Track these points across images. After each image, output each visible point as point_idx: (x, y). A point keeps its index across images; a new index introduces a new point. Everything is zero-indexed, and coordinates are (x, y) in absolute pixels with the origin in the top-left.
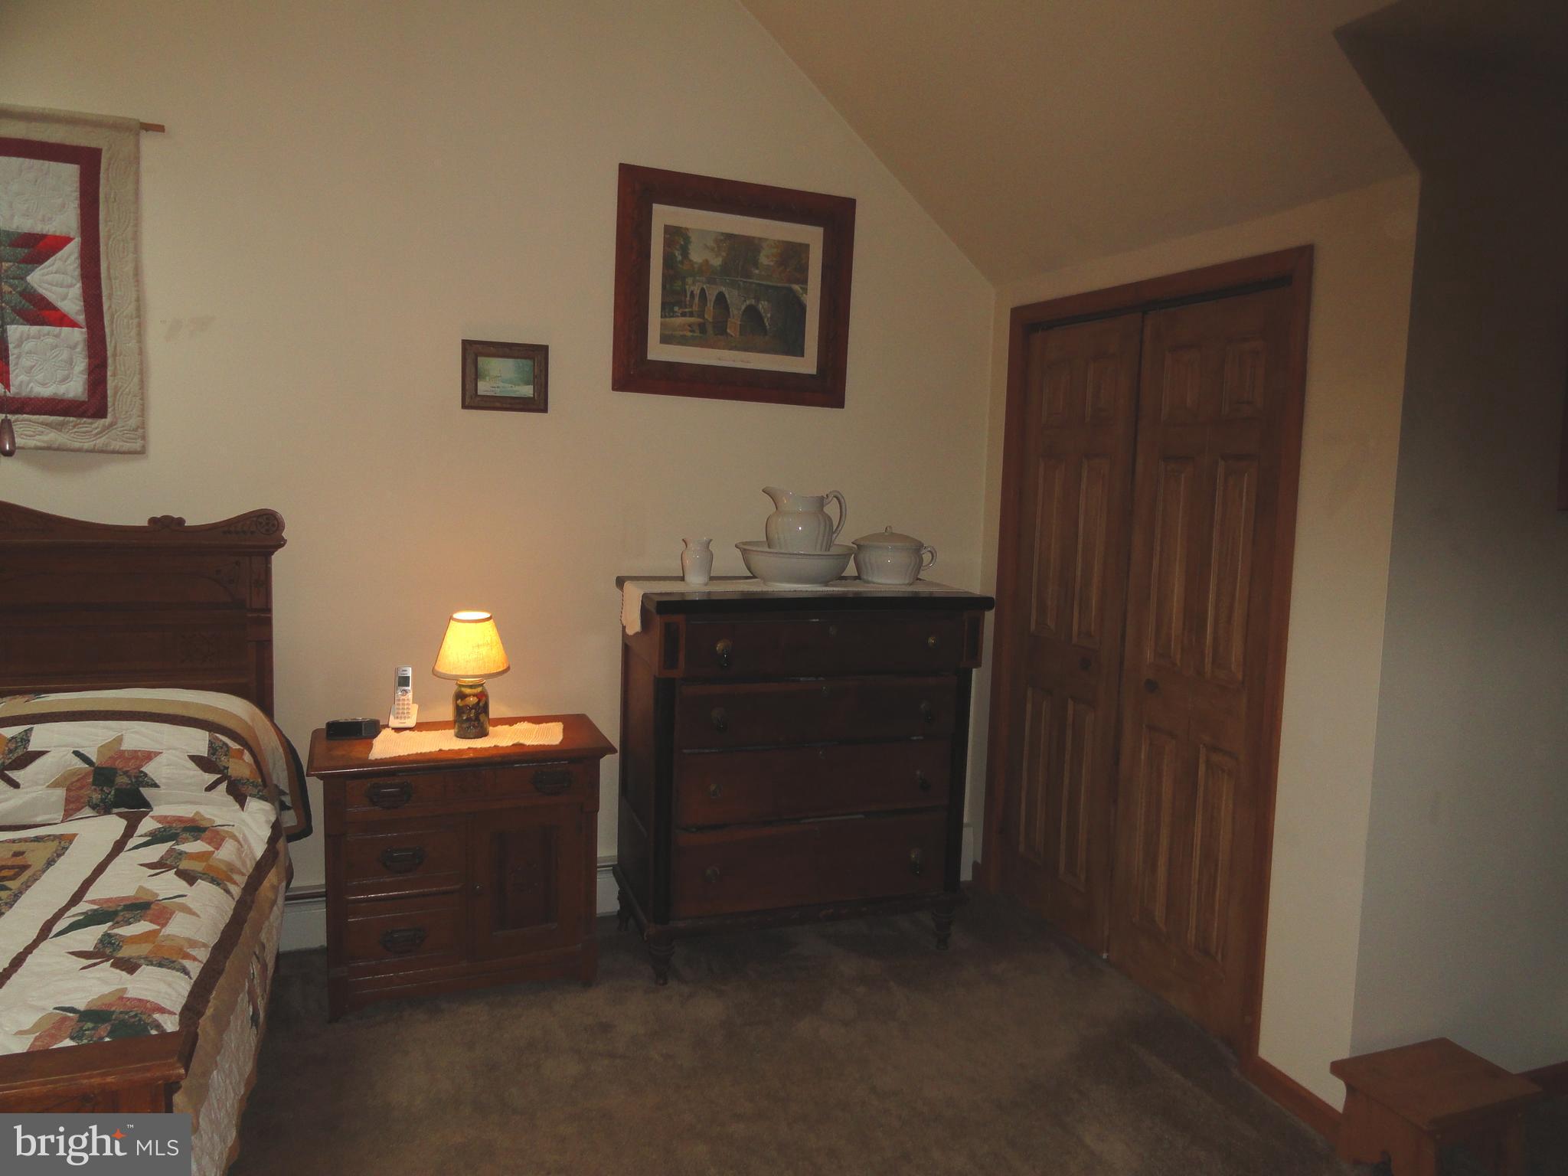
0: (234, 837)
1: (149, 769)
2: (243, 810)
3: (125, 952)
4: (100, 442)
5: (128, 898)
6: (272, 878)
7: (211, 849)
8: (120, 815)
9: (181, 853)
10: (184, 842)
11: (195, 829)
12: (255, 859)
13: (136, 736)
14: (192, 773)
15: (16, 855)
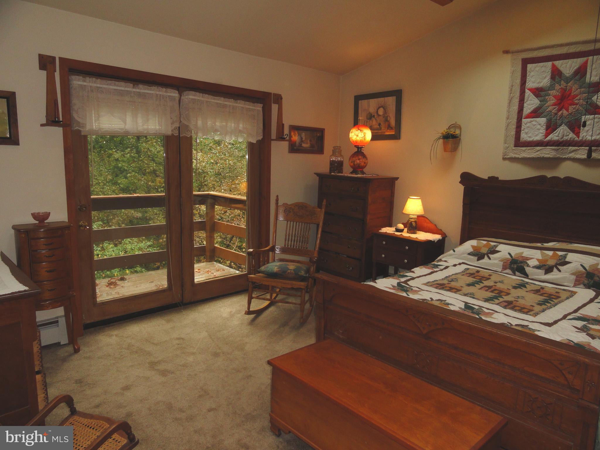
3: (591, 332)
5: (593, 317)
8: (594, 291)
15: (557, 292)
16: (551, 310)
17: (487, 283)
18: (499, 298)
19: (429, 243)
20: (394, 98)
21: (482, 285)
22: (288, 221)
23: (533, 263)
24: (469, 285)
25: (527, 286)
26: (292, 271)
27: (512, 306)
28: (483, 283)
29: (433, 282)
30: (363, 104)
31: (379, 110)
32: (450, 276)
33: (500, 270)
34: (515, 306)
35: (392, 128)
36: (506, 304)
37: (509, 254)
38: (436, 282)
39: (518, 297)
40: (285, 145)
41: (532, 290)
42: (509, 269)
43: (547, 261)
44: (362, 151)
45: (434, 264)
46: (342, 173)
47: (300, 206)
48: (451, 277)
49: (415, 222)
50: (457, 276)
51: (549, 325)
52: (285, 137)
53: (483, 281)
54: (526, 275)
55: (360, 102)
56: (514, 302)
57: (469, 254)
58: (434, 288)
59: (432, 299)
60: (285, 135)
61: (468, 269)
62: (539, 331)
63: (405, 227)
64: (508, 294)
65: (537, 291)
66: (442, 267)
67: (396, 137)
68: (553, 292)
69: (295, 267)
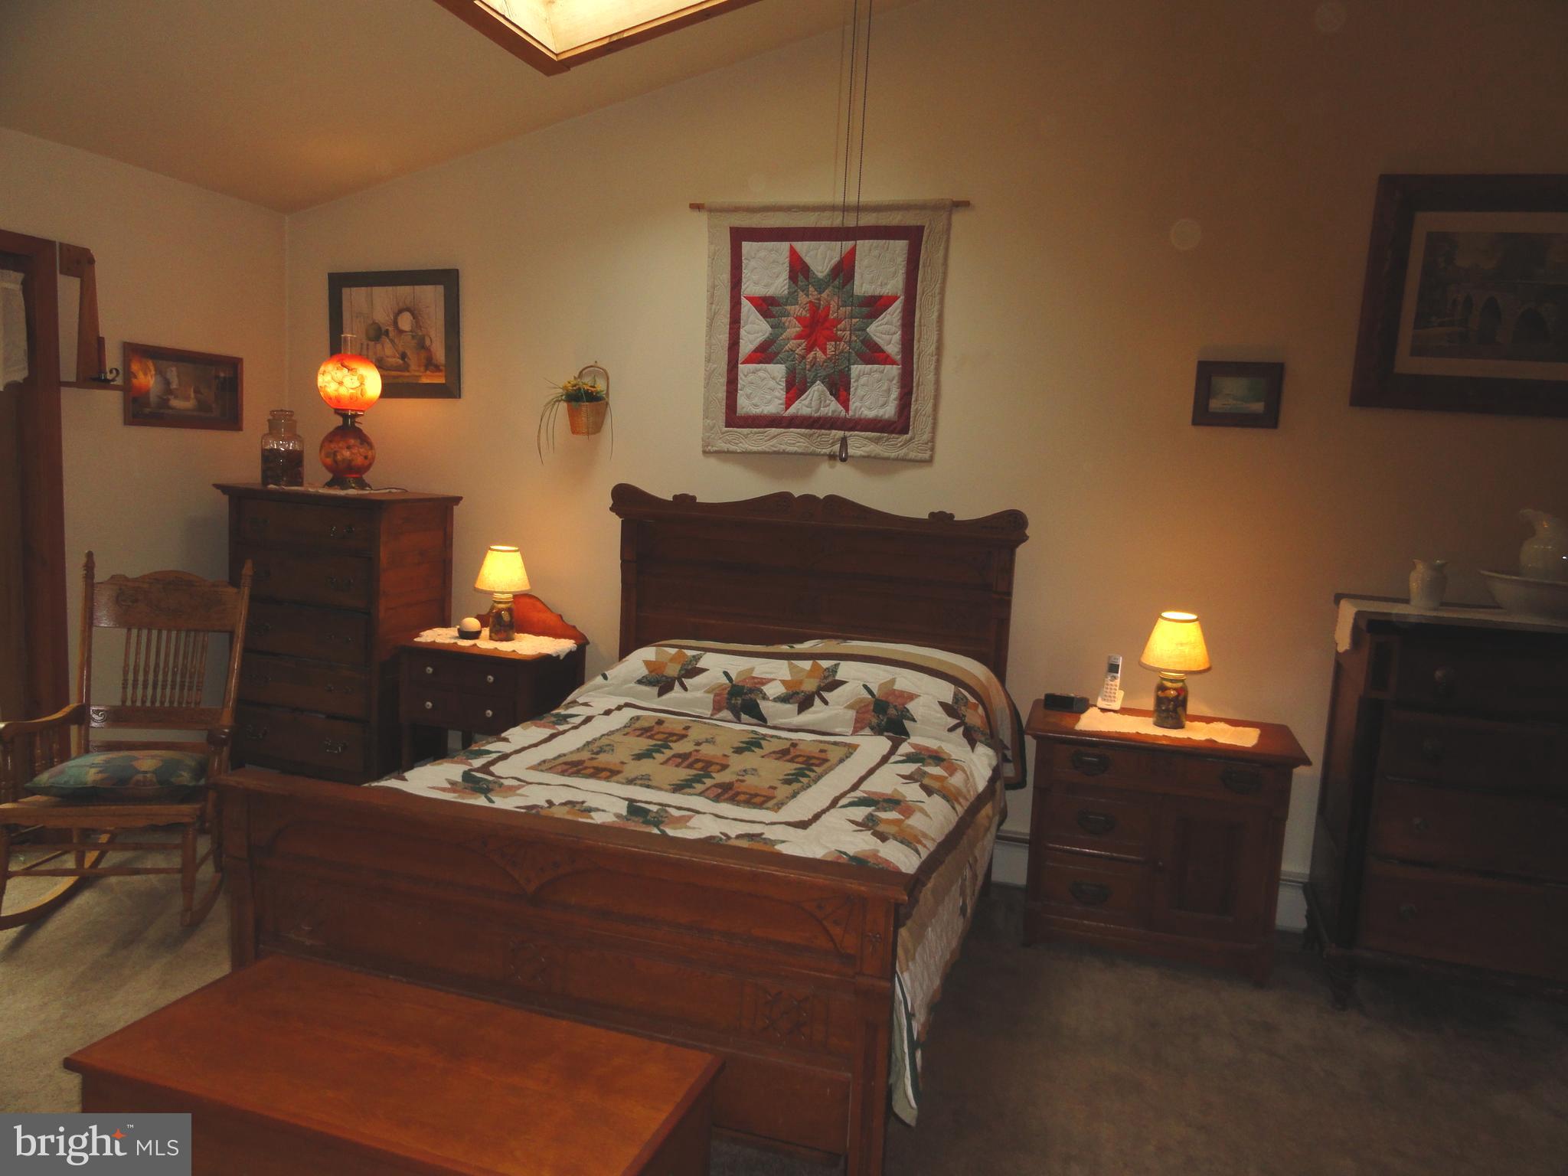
0: (964, 771)
1: (910, 706)
2: (973, 751)
3: (881, 828)
4: (902, 452)
5: (887, 795)
6: (987, 810)
7: (946, 775)
8: (889, 738)
9: (925, 773)
10: (929, 765)
11: (937, 758)
12: (976, 789)
13: (906, 680)
14: (939, 715)
15: (822, 751)
16: (809, 790)
17: (680, 747)
18: (704, 780)
19: (544, 661)
20: (441, 289)
21: (668, 753)
22: (129, 630)
23: (774, 690)
24: (639, 757)
25: (763, 742)
26: (148, 775)
27: (731, 793)
28: (671, 749)
29: (555, 759)
30: (355, 297)
31: (399, 318)
32: (595, 740)
33: (708, 713)
34: (738, 794)
35: (437, 368)
36: (720, 791)
37: (726, 674)
38: (563, 759)
39: (745, 771)
40: (110, 402)
41: (774, 752)
42: (727, 709)
43: (801, 682)
44: (356, 425)
45: (558, 715)
46: (301, 484)
47: (169, 583)
48: (598, 744)
49: (509, 610)
50: (612, 737)
51: (803, 825)
52: (109, 376)
53: (671, 744)
54: (762, 720)
55: (346, 291)
56: (736, 785)
57: (640, 682)
58: (557, 773)
59: (550, 803)
60: (108, 370)
61: (638, 718)
62: (783, 842)
63: (484, 624)
64: (724, 767)
65: (783, 754)
66: (577, 721)
67: (450, 390)
68: (814, 750)
69: (160, 764)
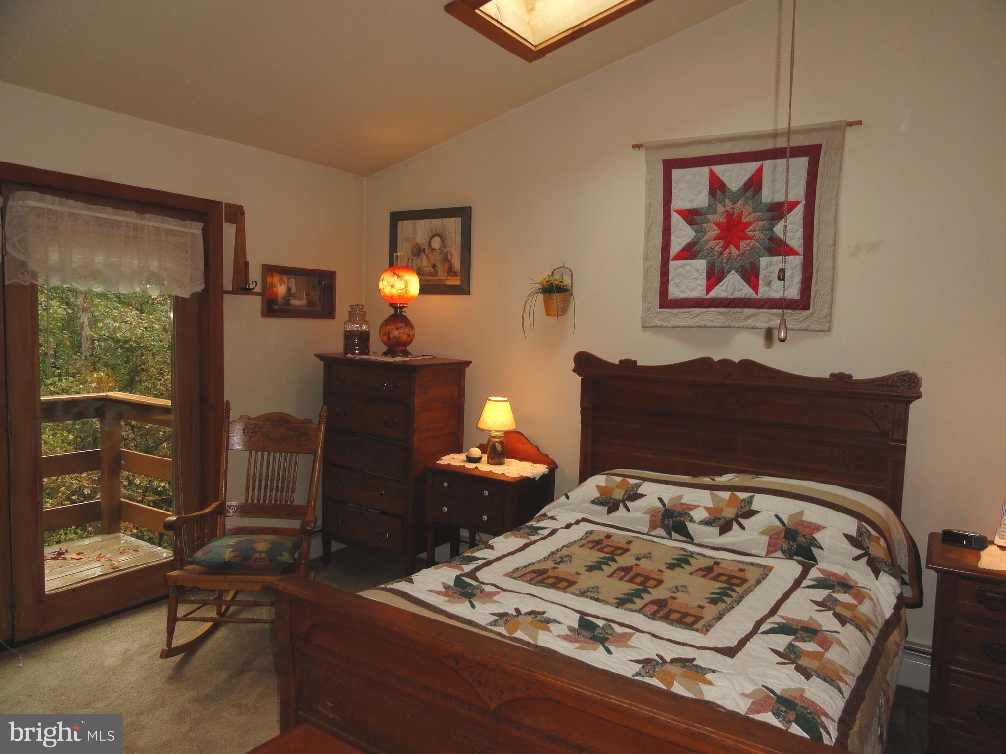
0: (872, 599)
1: (818, 536)
2: (877, 579)
3: (804, 662)
4: (804, 325)
5: (801, 621)
6: (895, 636)
7: (855, 602)
8: (799, 562)
9: (836, 600)
10: (838, 592)
11: (845, 585)
12: (884, 618)
13: (813, 513)
14: (844, 546)
15: (741, 570)
16: (733, 612)
17: (624, 561)
18: (643, 595)
19: (525, 482)
20: (459, 220)
21: (614, 566)
22: (251, 452)
23: (699, 514)
24: (591, 568)
25: (691, 560)
26: (263, 555)
27: (665, 610)
28: (616, 562)
29: (525, 567)
30: (405, 227)
31: (432, 241)
32: (557, 550)
33: (646, 530)
34: (671, 611)
35: (455, 274)
36: (656, 608)
37: (660, 499)
38: (531, 568)
39: (677, 587)
40: (254, 303)
41: (700, 569)
42: (661, 527)
43: (721, 510)
44: (403, 313)
45: (531, 527)
46: (368, 354)
47: (278, 421)
48: (559, 554)
49: (501, 443)
50: (570, 549)
51: (730, 652)
52: (251, 286)
53: (616, 557)
54: (690, 539)
55: (400, 223)
56: (669, 602)
57: (593, 502)
58: (526, 582)
59: (517, 610)
60: (250, 283)
61: (591, 532)
62: (714, 671)
63: (483, 452)
64: (660, 582)
65: (708, 572)
66: (545, 532)
67: (463, 289)
68: (733, 569)
69: (270, 546)
